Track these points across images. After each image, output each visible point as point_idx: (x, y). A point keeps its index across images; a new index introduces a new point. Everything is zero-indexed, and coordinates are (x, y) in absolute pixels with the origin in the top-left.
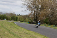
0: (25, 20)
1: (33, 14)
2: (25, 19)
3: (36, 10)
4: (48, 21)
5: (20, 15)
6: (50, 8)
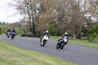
1: (26, 20)
3: (32, 13)
5: (4, 22)
6: (55, 8)
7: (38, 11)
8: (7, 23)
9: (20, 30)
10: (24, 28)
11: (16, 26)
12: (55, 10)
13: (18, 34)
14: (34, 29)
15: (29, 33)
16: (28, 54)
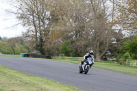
0: (14, 50)
1: (31, 33)
2: (14, 46)
3: (40, 24)
4: (69, 48)
6: (71, 17)
7: (47, 22)
8: (5, 38)
9: (21, 48)
10: (28, 45)
11: (17, 42)
12: (71, 20)
13: (19, 54)
14: (42, 46)
15: (35, 52)
16: (34, 81)
